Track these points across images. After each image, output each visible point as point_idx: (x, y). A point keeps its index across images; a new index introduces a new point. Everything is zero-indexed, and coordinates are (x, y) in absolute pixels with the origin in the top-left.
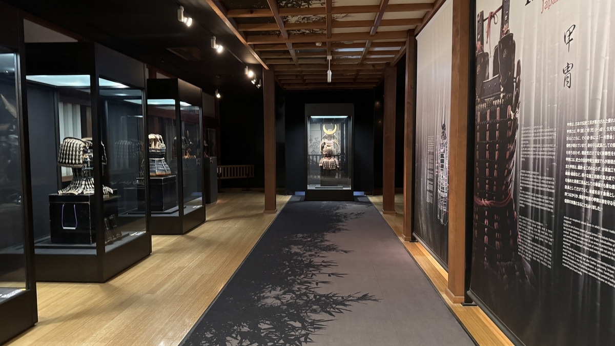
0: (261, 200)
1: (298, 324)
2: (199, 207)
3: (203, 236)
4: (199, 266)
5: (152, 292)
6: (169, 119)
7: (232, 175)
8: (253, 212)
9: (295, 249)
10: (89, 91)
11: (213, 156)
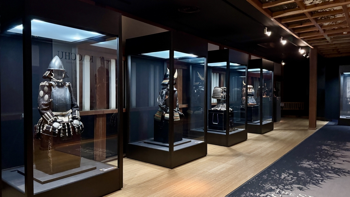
0: (307, 123)
1: (319, 175)
2: (270, 122)
3: (272, 136)
4: (270, 147)
5: (249, 153)
6: (256, 78)
7: (290, 107)
8: (302, 128)
9: (324, 147)
10: (226, 68)
11: (279, 96)
